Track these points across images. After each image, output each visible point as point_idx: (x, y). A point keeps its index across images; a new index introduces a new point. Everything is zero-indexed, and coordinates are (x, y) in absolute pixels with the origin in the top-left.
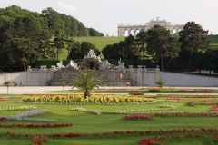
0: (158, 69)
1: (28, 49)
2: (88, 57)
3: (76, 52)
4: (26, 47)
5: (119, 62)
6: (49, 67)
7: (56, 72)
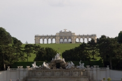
0: (108, 68)
1: (9, 53)
2: (55, 59)
3: (43, 55)
4: (8, 52)
5: (80, 63)
6: (25, 67)
7: (30, 71)
